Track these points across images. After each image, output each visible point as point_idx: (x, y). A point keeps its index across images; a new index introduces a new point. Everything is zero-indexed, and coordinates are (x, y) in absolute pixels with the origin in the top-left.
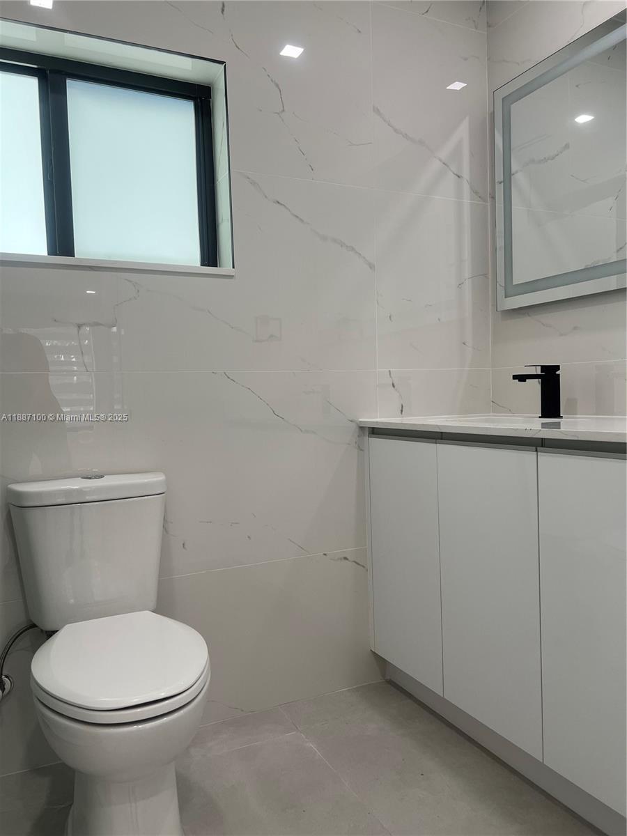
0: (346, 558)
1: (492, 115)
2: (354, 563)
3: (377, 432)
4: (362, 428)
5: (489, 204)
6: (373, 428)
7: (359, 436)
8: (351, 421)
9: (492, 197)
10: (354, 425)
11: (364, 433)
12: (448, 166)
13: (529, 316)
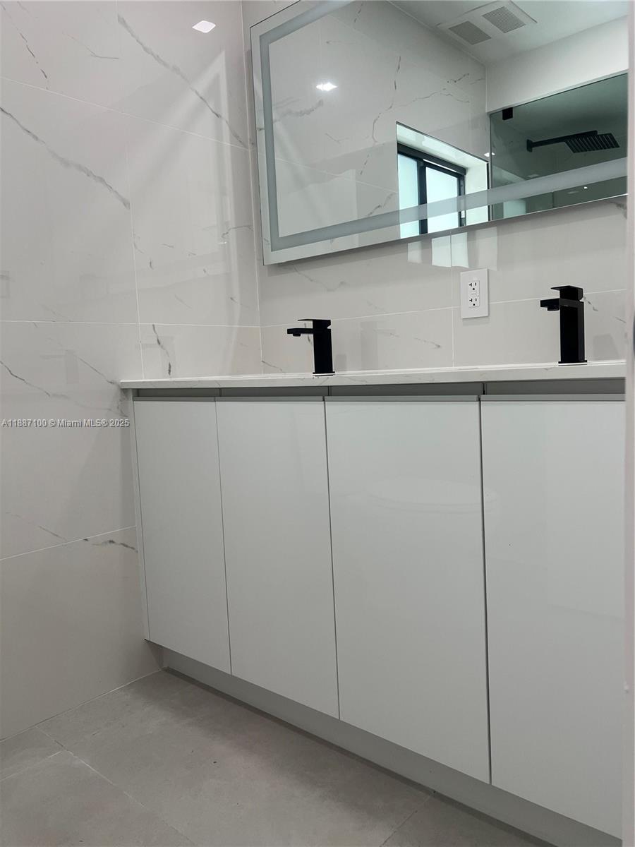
0: (111, 542)
1: (250, 54)
2: (122, 546)
3: (142, 393)
4: (125, 391)
5: (250, 151)
6: (138, 390)
7: (121, 401)
8: (111, 383)
9: (253, 144)
10: (114, 387)
11: (127, 396)
12: (205, 102)
13: (297, 271)
